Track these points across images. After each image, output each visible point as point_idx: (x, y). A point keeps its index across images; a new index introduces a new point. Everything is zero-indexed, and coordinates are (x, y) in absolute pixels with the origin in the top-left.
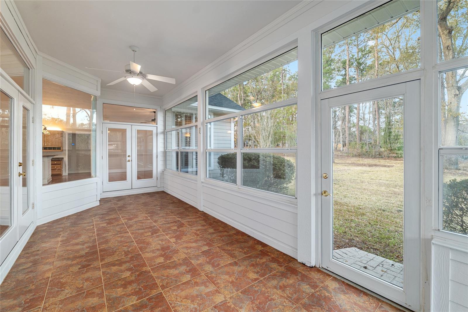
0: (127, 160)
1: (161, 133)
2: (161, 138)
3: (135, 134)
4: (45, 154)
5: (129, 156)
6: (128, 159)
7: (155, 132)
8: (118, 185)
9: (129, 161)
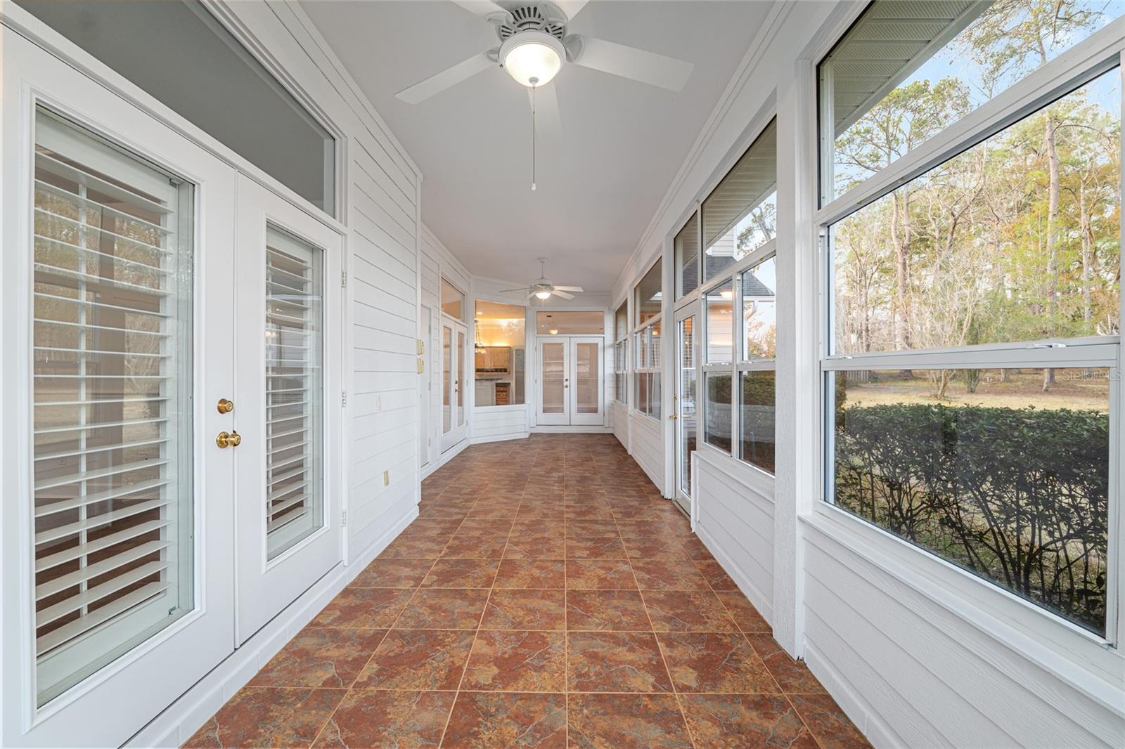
0: (565, 385)
1: (610, 346)
2: (610, 354)
3: (574, 349)
4: (478, 378)
5: (567, 380)
6: (566, 383)
7: (601, 345)
8: (553, 418)
9: (567, 387)
